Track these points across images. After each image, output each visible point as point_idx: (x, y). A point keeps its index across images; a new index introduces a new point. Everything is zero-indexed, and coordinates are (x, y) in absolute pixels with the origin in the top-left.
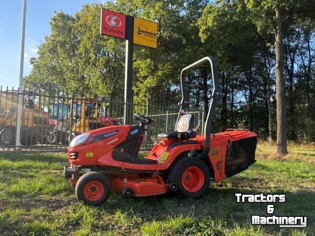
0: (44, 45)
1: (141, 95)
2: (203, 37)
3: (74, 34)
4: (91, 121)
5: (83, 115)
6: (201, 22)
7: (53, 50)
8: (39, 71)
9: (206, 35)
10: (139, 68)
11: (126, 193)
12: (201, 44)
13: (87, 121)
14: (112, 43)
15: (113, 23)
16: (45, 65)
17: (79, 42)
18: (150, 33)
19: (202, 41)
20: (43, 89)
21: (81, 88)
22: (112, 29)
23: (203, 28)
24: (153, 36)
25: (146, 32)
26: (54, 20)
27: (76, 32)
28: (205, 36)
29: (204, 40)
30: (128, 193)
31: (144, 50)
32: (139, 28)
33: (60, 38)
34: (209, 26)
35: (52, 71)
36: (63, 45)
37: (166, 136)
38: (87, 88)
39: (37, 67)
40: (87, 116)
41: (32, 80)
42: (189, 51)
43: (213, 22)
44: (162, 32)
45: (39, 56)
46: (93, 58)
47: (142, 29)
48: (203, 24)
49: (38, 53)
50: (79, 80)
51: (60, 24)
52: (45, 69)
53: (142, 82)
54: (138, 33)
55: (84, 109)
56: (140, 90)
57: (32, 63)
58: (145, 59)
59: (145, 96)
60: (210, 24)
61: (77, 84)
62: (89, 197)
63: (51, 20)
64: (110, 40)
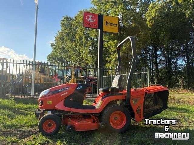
0: (58, 36)
1: (112, 62)
2: (149, 24)
3: (73, 28)
4: (77, 80)
5: (73, 76)
6: (148, 14)
7: (62, 39)
8: (56, 51)
9: (152, 22)
10: (111, 46)
11: (69, 128)
12: (148, 29)
13: (75, 79)
14: (94, 32)
15: (90, 19)
16: (59, 47)
17: (76, 33)
18: (114, 24)
19: (149, 26)
20: (58, 61)
21: (79, 60)
22: (90, 23)
23: (149, 18)
24: (116, 26)
25: (111, 24)
26: (63, 21)
27: (74, 27)
28: (151, 24)
29: (150, 26)
30: (70, 128)
31: (113, 35)
32: (107, 21)
33: (66, 31)
34: (153, 17)
35: (63, 51)
36: (68, 35)
37: (102, 90)
38: (82, 59)
39: (54, 48)
40: (76, 76)
41: (52, 56)
42: (142, 34)
43: (155, 14)
44: (124, 23)
45: (55, 42)
46: (84, 42)
47: (109, 22)
48: (149, 16)
49: (55, 40)
50: (77, 55)
51: (66, 23)
52: (58, 49)
53: (112, 55)
54: (106, 25)
55: (73, 72)
56: (111, 60)
57: (52, 46)
58: (114, 40)
59: (115, 63)
60: (153, 15)
61: (76, 57)
62: (47, 130)
63: (61, 21)
64: (93, 30)
